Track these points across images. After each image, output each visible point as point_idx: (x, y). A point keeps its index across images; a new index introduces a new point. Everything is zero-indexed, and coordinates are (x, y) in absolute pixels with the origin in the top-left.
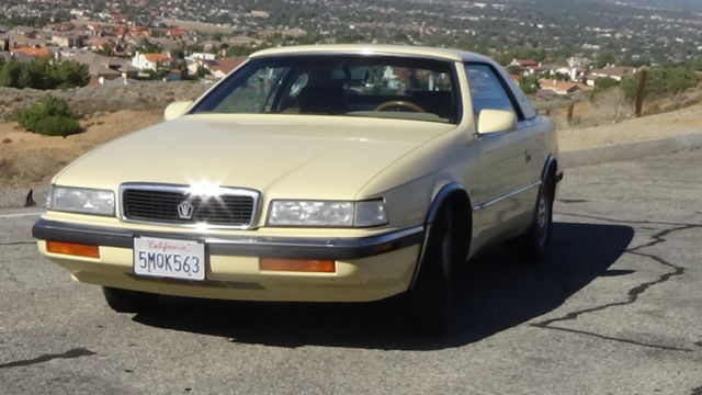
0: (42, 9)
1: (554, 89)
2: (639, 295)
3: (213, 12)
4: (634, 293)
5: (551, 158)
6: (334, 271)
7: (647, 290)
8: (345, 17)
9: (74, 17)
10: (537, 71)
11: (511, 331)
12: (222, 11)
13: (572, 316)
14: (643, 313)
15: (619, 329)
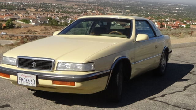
0: (81, 10)
1: (194, 27)
2: (187, 88)
3: (118, 10)
4: (186, 87)
5: (166, 47)
6: (75, 85)
7: (190, 87)
8: (147, 11)
9: (88, 12)
10: (190, 23)
11: (142, 101)
12: (120, 10)
13: (163, 96)
14: (186, 95)
15: (176, 101)
